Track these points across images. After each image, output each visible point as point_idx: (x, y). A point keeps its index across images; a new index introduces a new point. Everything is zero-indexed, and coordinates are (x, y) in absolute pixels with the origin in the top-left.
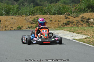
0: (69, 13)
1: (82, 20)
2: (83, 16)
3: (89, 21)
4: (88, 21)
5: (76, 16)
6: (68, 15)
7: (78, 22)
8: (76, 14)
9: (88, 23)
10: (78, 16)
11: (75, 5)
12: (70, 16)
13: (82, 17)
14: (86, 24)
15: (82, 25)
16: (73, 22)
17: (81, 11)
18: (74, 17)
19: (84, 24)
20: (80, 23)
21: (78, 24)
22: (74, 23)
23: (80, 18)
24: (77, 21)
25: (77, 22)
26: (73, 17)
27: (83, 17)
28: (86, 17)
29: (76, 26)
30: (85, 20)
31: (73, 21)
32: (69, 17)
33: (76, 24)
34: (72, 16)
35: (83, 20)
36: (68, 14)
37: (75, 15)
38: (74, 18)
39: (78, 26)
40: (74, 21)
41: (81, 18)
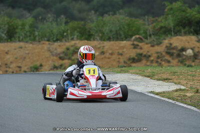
0: (141, 36)
1: (169, 51)
2: (171, 42)
3: (184, 53)
4: (181, 53)
5: (155, 43)
6: (139, 42)
7: (159, 54)
8: (157, 39)
9: (180, 59)
10: (161, 43)
11: (155, 19)
12: (143, 44)
13: (168, 45)
14: (177, 60)
15: (169, 62)
16: (150, 56)
17: (167, 31)
18: (152, 44)
19: (173, 59)
20: (164, 59)
21: (159, 60)
22: (152, 58)
23: (164, 46)
24: (157, 53)
25: (158, 56)
26: (149, 45)
27: (171, 44)
28: (177, 45)
29: (156, 64)
30: (175, 51)
31: (149, 54)
32: (140, 44)
33: (155, 59)
34: (147, 44)
35: (172, 51)
36: (139, 40)
37: (154, 41)
38: (152, 48)
39: (160, 64)
40: (152, 54)
41: (167, 47)
